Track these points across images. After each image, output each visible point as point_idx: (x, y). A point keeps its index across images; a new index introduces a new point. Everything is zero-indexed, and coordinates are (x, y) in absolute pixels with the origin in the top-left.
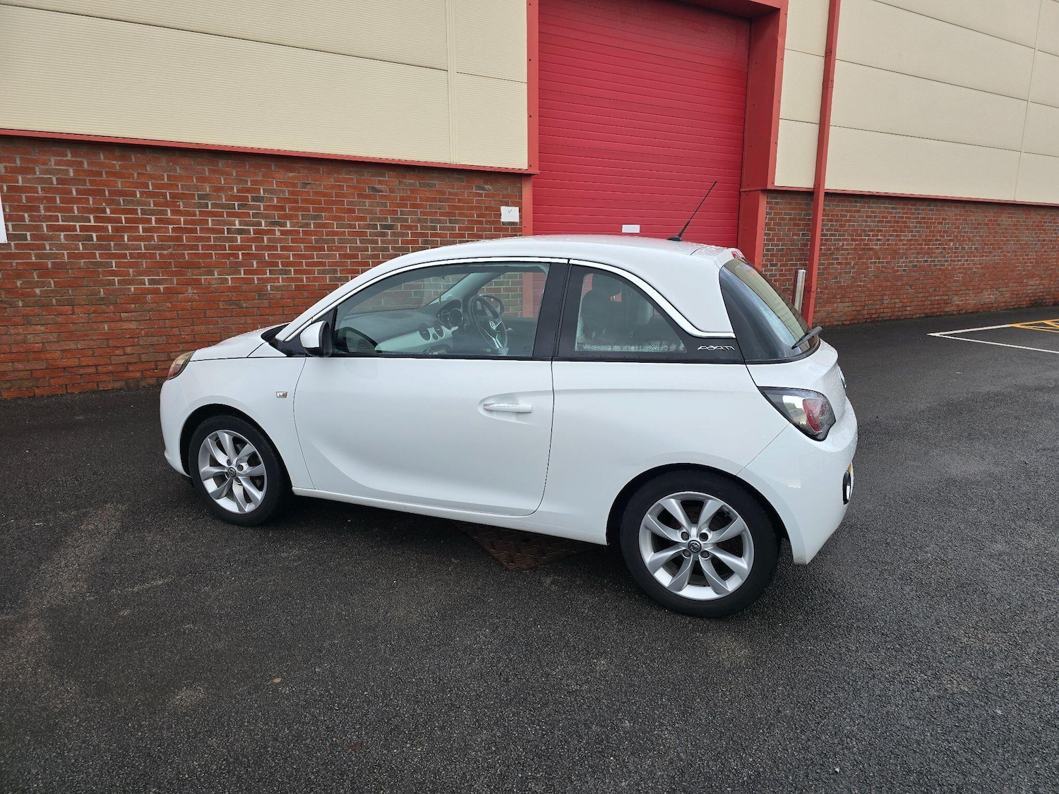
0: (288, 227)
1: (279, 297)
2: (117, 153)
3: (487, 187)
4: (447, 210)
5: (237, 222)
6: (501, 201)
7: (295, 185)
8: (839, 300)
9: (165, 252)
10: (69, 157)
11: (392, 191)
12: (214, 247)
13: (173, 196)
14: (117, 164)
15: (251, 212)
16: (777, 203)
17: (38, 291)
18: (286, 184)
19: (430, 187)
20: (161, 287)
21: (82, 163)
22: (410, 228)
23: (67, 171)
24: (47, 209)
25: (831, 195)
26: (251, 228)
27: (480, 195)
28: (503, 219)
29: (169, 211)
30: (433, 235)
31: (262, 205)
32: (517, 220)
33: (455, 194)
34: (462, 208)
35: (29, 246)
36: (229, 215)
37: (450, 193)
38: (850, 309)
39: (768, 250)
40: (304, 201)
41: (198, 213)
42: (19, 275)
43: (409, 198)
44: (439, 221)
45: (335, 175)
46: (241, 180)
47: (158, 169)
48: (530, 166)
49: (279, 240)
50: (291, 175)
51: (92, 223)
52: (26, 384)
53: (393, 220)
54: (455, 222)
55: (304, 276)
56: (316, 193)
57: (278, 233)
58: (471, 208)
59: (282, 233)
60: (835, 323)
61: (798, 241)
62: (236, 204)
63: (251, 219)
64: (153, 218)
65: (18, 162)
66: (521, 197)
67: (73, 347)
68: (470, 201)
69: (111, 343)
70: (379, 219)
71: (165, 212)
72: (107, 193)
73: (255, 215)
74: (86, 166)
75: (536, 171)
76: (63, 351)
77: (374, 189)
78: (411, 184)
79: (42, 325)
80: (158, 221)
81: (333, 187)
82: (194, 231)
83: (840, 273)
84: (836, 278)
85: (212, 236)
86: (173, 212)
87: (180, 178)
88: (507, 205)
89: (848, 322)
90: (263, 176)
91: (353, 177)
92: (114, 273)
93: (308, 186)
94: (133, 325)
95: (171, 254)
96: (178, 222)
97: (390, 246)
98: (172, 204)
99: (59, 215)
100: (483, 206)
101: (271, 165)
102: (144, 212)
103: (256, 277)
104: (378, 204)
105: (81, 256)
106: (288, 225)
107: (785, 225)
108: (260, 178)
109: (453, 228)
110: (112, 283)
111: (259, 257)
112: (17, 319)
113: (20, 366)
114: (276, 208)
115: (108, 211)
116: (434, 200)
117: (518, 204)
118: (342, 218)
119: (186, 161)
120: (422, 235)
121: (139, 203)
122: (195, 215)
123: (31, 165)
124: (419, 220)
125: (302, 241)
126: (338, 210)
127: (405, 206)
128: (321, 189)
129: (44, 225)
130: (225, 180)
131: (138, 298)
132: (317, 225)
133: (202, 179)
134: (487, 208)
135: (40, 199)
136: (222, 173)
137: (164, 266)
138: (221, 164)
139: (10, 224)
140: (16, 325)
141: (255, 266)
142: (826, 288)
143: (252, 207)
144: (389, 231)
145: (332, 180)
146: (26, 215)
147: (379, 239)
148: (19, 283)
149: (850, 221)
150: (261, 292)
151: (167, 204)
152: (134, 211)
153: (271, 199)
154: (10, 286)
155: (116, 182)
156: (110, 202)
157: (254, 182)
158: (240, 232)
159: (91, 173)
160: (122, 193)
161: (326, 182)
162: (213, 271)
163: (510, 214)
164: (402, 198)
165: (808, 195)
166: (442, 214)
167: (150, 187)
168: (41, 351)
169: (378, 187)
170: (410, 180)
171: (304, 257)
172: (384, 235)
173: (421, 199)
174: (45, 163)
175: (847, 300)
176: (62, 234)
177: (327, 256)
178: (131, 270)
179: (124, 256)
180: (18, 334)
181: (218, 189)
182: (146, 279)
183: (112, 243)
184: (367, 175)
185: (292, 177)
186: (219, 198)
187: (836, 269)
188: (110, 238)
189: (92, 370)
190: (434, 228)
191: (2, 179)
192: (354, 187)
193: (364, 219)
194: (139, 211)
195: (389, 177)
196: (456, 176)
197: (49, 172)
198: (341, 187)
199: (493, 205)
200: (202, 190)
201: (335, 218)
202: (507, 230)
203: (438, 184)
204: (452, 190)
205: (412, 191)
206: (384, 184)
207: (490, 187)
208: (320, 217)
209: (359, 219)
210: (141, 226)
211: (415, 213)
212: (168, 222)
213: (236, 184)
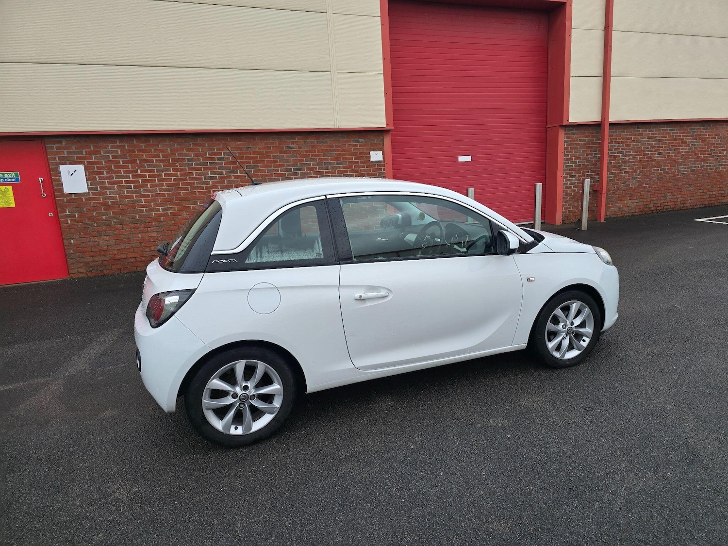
2: (143, 139)
3: (360, 140)
4: (335, 157)
5: (209, 173)
6: (370, 148)
7: (241, 149)
8: (628, 198)
9: (170, 193)
10: (118, 144)
11: (300, 148)
12: (197, 188)
13: (173, 160)
14: (143, 145)
15: (217, 166)
16: (573, 134)
17: (104, 217)
18: (236, 149)
19: (324, 143)
20: (169, 212)
21: (124, 146)
22: (312, 169)
23: (117, 151)
24: (107, 173)
25: (615, 125)
26: (217, 176)
27: (356, 146)
28: (372, 159)
29: (172, 169)
31: (223, 161)
32: (381, 159)
33: (340, 146)
34: (345, 155)
35: (99, 194)
36: (205, 169)
37: (336, 146)
38: (638, 204)
39: (567, 166)
40: (247, 158)
41: (187, 169)
42: (94, 210)
43: (311, 151)
44: (330, 164)
45: (265, 141)
46: (211, 149)
47: (165, 146)
48: (387, 125)
49: (233, 182)
50: (239, 143)
51: (131, 179)
52: (100, 268)
53: (301, 165)
54: (341, 163)
56: (254, 153)
57: (233, 178)
58: (351, 154)
59: (235, 177)
60: (626, 215)
61: (592, 158)
62: (208, 162)
63: (217, 170)
64: (163, 174)
65: (92, 148)
66: (383, 145)
67: (123, 247)
68: (350, 150)
69: (143, 244)
70: (293, 165)
71: (169, 170)
72: (138, 161)
73: (219, 168)
74: (126, 147)
75: (391, 127)
76: (119, 250)
77: (289, 148)
78: (311, 143)
79: (107, 236)
80: (165, 175)
81: (264, 148)
82: (186, 179)
83: (629, 179)
84: (625, 182)
85: (196, 182)
86: (174, 170)
87: (177, 150)
88: (374, 150)
89: (637, 214)
90: (223, 145)
91: (276, 141)
92: (143, 206)
93: (249, 149)
94: (154, 235)
95: (174, 194)
96: (177, 175)
98: (173, 165)
99: (114, 175)
100: (359, 152)
101: (227, 138)
102: (158, 171)
104: (292, 156)
105: (126, 197)
106: (239, 173)
107: (580, 148)
108: (221, 146)
109: (339, 168)
110: (142, 211)
112: (94, 233)
113: (97, 259)
114: (231, 163)
115: (139, 171)
116: (327, 151)
117: (382, 149)
118: (270, 166)
119: (180, 140)
120: (320, 173)
121: (155, 166)
122: (186, 170)
123: (99, 149)
124: (318, 164)
126: (268, 162)
127: (309, 156)
128: (257, 150)
129: (106, 181)
130: (202, 149)
131: (156, 219)
132: (255, 171)
133: (189, 150)
134: (361, 154)
135: (104, 168)
136: (200, 145)
137: (170, 200)
138: (199, 140)
139: (89, 182)
140: (94, 237)
142: (617, 190)
143: (217, 164)
144: (299, 172)
145: (263, 144)
146: (97, 177)
147: (293, 177)
148: (94, 214)
149: (634, 141)
151: (170, 165)
152: (153, 171)
153: (228, 158)
154: (90, 215)
155: (143, 155)
156: (140, 167)
157: (218, 149)
158: (211, 178)
159: (130, 151)
160: (146, 161)
161: (260, 146)
162: (197, 202)
163: (376, 156)
164: (306, 152)
165: (596, 127)
166: (332, 159)
167: (161, 157)
168: (107, 250)
169: (291, 146)
170: (311, 140)
172: (296, 174)
173: (319, 151)
174: (106, 148)
175: (635, 198)
176: (116, 185)
178: (152, 203)
179: (148, 196)
180: (95, 241)
181: (197, 155)
182: (160, 208)
183: (142, 189)
184: (284, 139)
186: (199, 159)
187: (625, 176)
188: (140, 186)
189: (133, 260)
190: (328, 168)
191: (84, 158)
192: (277, 147)
193: (283, 165)
194: (156, 170)
195: (298, 140)
196: (340, 135)
197: (108, 152)
198: (269, 148)
199: (365, 151)
200: (189, 156)
201: (266, 166)
202: (375, 166)
203: (329, 141)
204: (338, 144)
205: (313, 147)
206: (295, 144)
207: (363, 140)
208: (257, 167)
209: (280, 166)
210: (156, 179)
211: (315, 160)
212: (171, 175)
213: (208, 151)
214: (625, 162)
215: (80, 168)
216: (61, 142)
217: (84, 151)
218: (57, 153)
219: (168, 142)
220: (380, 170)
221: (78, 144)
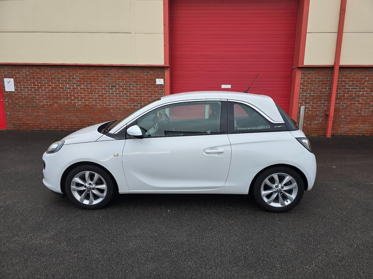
0: (82, 87)
1: (79, 108)
2: (38, 67)
3: (150, 72)
4: (135, 81)
5: (68, 86)
6: (156, 77)
7: (84, 74)
8: (360, 123)
9: (49, 94)
10: (28, 69)
11: (115, 75)
12: (62, 93)
13: (51, 78)
14: (38, 70)
15: (72, 82)
16: (309, 73)
17: (21, 103)
18: (82, 74)
19: (129, 73)
20: (48, 104)
21: (30, 70)
22: (121, 87)
23: (27, 73)
24: (23, 83)
26: (72, 87)
27: (148, 75)
28: (157, 83)
29: (50, 83)
30: (129, 89)
31: (75, 80)
32: (163, 83)
33: (138, 75)
34: (140, 80)
35: (19, 92)
36: (66, 83)
37: (136, 75)
39: (302, 96)
40: (87, 79)
41: (57, 83)
42: (17, 99)
43: (121, 77)
44: (132, 84)
45: (96, 70)
46: (69, 73)
47: (48, 71)
48: (165, 64)
49: (80, 91)
50: (83, 71)
51: (33, 86)
52: (18, 127)
53: (115, 84)
54: (138, 84)
55: (87, 102)
56: (90, 76)
57: (79, 89)
58: (145, 80)
59: (81, 88)
61: (326, 91)
62: (68, 80)
63: (72, 84)
64: (46, 85)
65: (17, 71)
66: (164, 75)
67: (29, 118)
68: (144, 77)
69: (37, 118)
70: (111, 84)
71: (49, 83)
72: (36, 78)
73: (73, 83)
74: (31, 71)
75: (168, 65)
76: (26, 119)
77: (109, 74)
78: (121, 72)
79: (22, 112)
80: (48, 85)
81: (96, 74)
82: (57, 88)
83: (361, 109)
84: (358, 111)
85: (61, 89)
87: (53, 73)
88: (159, 78)
90: (75, 72)
91: (102, 71)
92: (37, 99)
93: (88, 74)
94: (42, 114)
95: (51, 95)
96: (52, 86)
97: (114, 93)
99: (25, 84)
100: (149, 79)
101: (77, 68)
102: (44, 83)
103: (73, 101)
104: (110, 79)
105: (30, 95)
106: (82, 86)
107: (316, 84)
108: (74, 72)
109: (137, 87)
110: (37, 102)
111: (74, 96)
112: (17, 110)
113: (17, 122)
114: (78, 81)
115: (36, 83)
116: (130, 77)
117: (163, 78)
118: (98, 84)
119: (55, 69)
120: (125, 89)
121: (43, 81)
122: (57, 84)
123: (20, 72)
124: (125, 84)
125: (86, 91)
126: (97, 81)
127: (120, 79)
128: (92, 75)
129: (22, 87)
130: (65, 73)
131: (43, 106)
132: (90, 86)
133: (58, 74)
134: (150, 80)
135: (21, 80)
136: (64, 71)
137: (49, 98)
138: (64, 69)
139: (15, 87)
140: (16, 112)
141: (73, 98)
142: (349, 116)
144: (114, 88)
145: (95, 72)
146: (19, 84)
147: (111, 90)
148: (17, 101)
150: (74, 106)
151: (50, 81)
152: (42, 83)
153: (77, 79)
154: (15, 102)
155: (38, 75)
156: (37, 81)
157: (73, 74)
158: (69, 88)
159: (32, 73)
160: (39, 78)
161: (93, 73)
162: (62, 99)
163: (160, 81)
164: (118, 77)
166: (133, 82)
167: (46, 76)
168: (22, 119)
169: (110, 73)
170: (121, 71)
171: (86, 96)
172: (112, 89)
173: (125, 77)
174: (22, 71)
175: (368, 123)
176: (26, 89)
177: (94, 96)
178: (41, 99)
179: (40, 95)
180: (17, 114)
181: (63, 76)
182: (45, 101)
183: (37, 91)
184: (106, 70)
185: (84, 72)
186: (63, 79)
187: (357, 106)
188: (36, 90)
189: (32, 125)
190: (130, 87)
191: (13, 75)
192: (102, 74)
193: (105, 84)
194: (43, 83)
195: (114, 70)
196: (138, 69)
197: (23, 73)
198: (98, 74)
199: (153, 78)
200: (59, 77)
201: (96, 84)
202: (159, 87)
203: (132, 72)
204: (136, 74)
205: (122, 75)
206: (112, 72)
207: (152, 72)
208: (92, 84)
209: (104, 84)
210: (43, 87)
211: (123, 82)
212: (50, 86)
213: (67, 74)
214: (359, 96)
215: (12, 80)
216: (5, 68)
217: (14, 72)
218: (3, 73)
219: (49, 69)
220: (162, 90)
221: (11, 69)
